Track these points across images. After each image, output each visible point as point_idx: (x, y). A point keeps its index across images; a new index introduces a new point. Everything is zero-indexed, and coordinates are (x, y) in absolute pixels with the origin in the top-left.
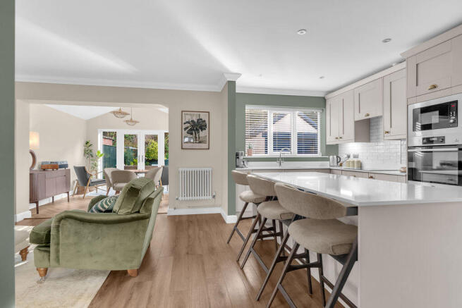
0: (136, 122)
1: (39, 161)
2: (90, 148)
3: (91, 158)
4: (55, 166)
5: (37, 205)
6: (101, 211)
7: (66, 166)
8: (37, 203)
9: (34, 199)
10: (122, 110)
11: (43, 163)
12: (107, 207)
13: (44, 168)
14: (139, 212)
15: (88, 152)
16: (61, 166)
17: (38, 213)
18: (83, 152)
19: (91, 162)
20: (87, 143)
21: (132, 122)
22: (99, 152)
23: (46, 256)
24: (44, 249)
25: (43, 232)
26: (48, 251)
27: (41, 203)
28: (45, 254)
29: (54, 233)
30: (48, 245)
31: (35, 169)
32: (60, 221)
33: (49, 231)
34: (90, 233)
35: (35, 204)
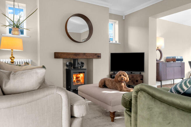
1: (165, 56)
4: (174, 60)
6: (179, 92)
7: (181, 60)
9: (159, 79)
11: (167, 58)
12: (186, 89)
13: (168, 60)
16: (178, 60)
23: (129, 120)
24: (128, 113)
25: (127, 99)
26: (130, 116)
27: (164, 83)
28: (129, 118)
29: (133, 102)
30: (130, 111)
31: (161, 61)
32: (137, 92)
33: (131, 100)
34: (160, 113)
35: (160, 82)
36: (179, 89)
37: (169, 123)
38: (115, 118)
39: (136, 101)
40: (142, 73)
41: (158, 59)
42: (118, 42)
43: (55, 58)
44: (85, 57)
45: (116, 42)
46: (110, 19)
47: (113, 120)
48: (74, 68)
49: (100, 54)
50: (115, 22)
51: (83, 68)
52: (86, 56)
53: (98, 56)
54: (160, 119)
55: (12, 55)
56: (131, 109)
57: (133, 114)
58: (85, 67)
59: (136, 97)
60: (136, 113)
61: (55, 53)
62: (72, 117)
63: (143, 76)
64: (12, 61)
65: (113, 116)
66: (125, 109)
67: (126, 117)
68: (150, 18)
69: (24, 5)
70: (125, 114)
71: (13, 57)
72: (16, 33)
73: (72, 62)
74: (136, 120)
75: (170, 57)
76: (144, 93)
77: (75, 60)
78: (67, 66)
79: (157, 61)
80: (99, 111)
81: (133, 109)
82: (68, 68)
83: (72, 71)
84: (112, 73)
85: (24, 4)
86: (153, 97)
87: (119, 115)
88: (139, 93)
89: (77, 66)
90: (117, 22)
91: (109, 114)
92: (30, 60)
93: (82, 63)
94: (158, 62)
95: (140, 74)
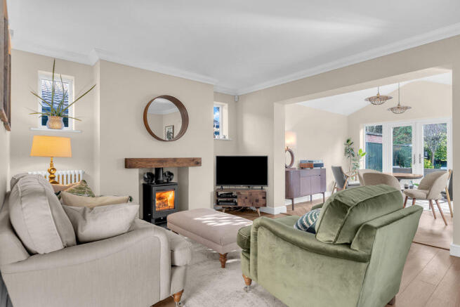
0: (407, 108)
1: (297, 160)
2: (351, 146)
3: (352, 158)
4: (311, 165)
5: (293, 202)
7: (321, 165)
8: (292, 199)
9: (289, 195)
10: (382, 94)
11: (301, 163)
12: (311, 223)
13: (303, 166)
14: (348, 245)
15: (350, 151)
16: (316, 165)
17: (293, 209)
18: (344, 151)
19: (353, 162)
20: (348, 141)
21: (400, 109)
22: (360, 151)
23: (247, 265)
24: (246, 255)
25: (245, 236)
26: (249, 259)
27: (296, 201)
28: (247, 261)
29: (252, 240)
30: (248, 252)
31: (293, 167)
32: (257, 228)
33: (250, 237)
34: (284, 254)
35: (291, 201)
36: (305, 223)
37: (293, 265)
38: (227, 262)
39: (256, 240)
40: (265, 187)
41: (288, 164)
42: (227, 138)
43: (126, 167)
44: (175, 164)
45: (225, 137)
46: (215, 101)
47: (224, 266)
48: (158, 182)
49: (200, 159)
50: (222, 106)
51: (172, 181)
52: (178, 163)
53: (197, 162)
54: (284, 262)
55: (51, 165)
56: (249, 249)
57: (252, 257)
58: (174, 180)
59: (256, 235)
60: (256, 255)
61: (126, 160)
62: (173, 266)
63: (265, 193)
64: (52, 176)
65: (223, 259)
66: (242, 250)
67: (242, 260)
68: (276, 105)
69: (73, 78)
70: (242, 256)
71: (54, 169)
72: (57, 125)
73: (154, 172)
74: (256, 264)
75: (305, 161)
76: (265, 229)
77: (158, 170)
78: (145, 178)
79: (286, 167)
80: (203, 253)
81: (252, 250)
82: (146, 183)
83: (154, 188)
84: (220, 187)
85: (72, 75)
86: (276, 234)
87: (232, 258)
88: (260, 229)
89: (161, 178)
90: (226, 105)
91: (217, 256)
92: (81, 172)
93: (171, 174)
94: (287, 170)
95: (262, 188)
